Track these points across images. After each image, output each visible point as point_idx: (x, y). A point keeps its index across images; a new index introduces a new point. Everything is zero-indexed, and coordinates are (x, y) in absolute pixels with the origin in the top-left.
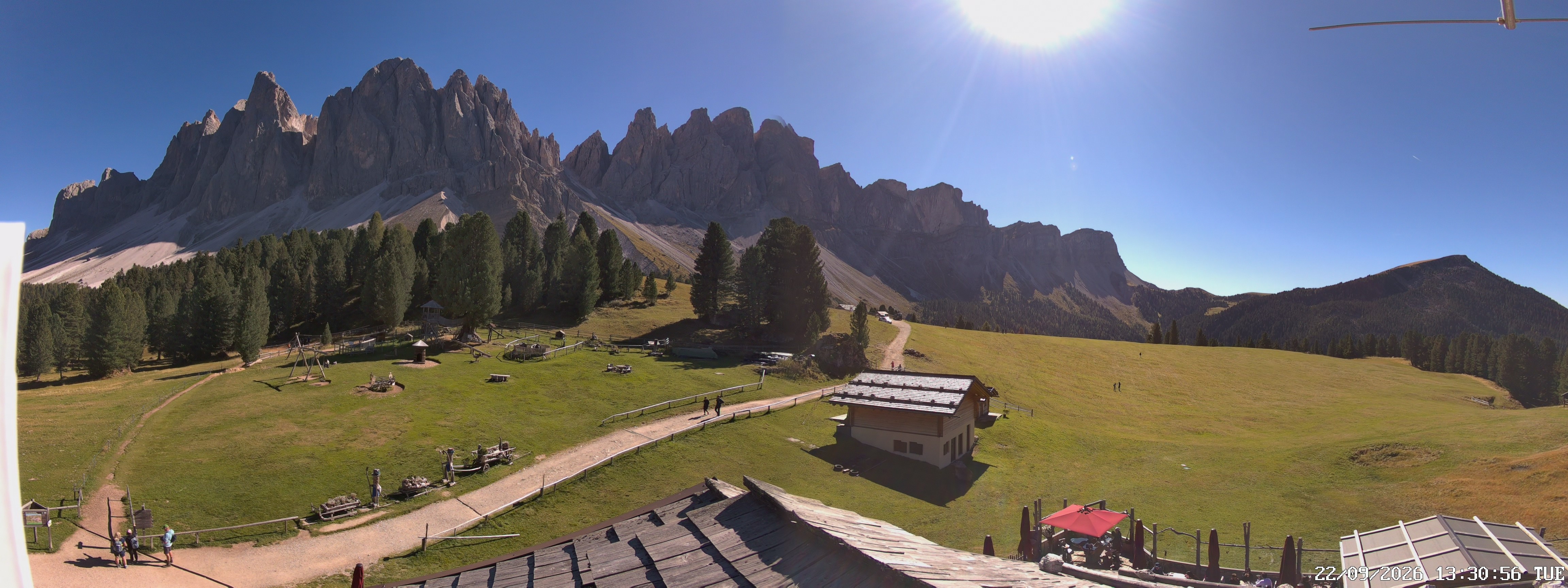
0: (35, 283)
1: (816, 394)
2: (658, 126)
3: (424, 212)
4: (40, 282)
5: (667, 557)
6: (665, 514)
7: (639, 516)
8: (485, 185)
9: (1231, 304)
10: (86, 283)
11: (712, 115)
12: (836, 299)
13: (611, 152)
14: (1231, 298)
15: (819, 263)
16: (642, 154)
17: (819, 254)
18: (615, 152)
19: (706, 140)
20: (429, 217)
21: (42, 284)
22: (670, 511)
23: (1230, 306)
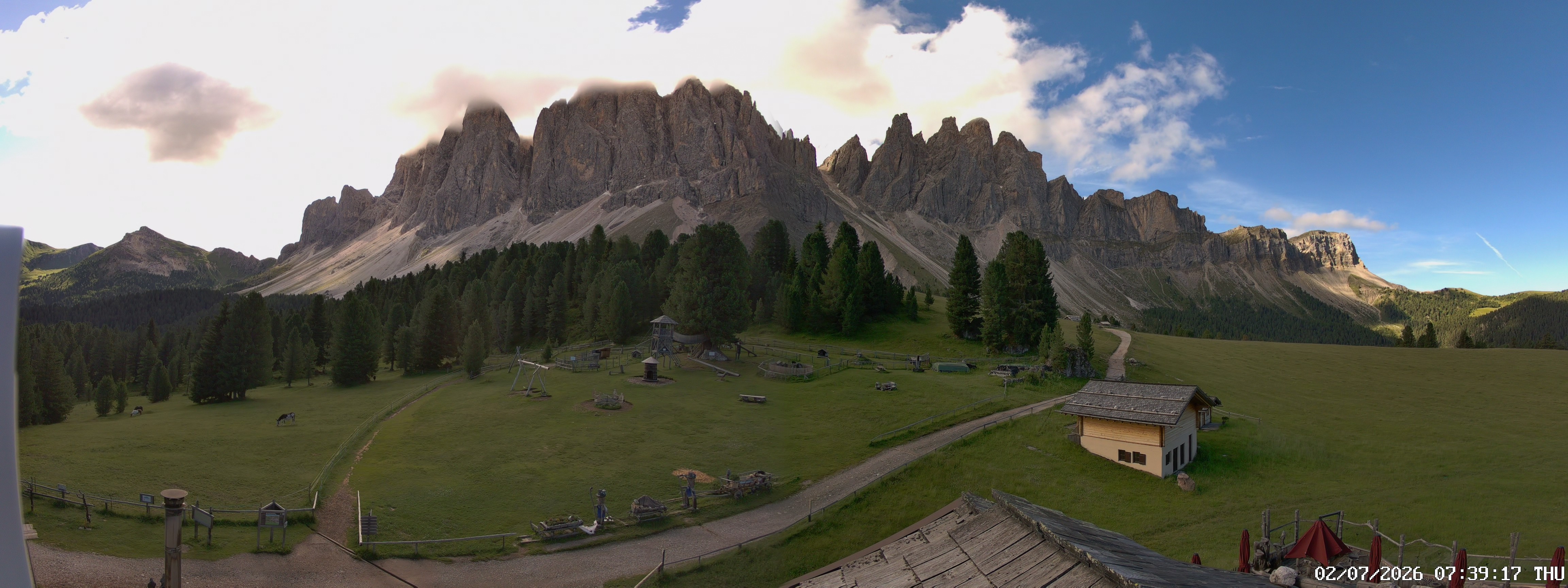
0: (289, 294)
1: (1050, 403)
2: (914, 133)
3: (651, 223)
4: (292, 293)
5: (933, 575)
6: (929, 532)
7: (906, 536)
8: (726, 193)
9: (1504, 304)
10: (331, 295)
11: (960, 125)
12: (1064, 310)
13: (870, 159)
14: (1502, 298)
15: (1048, 276)
16: (900, 162)
17: (1049, 267)
18: (874, 158)
19: (956, 151)
20: (658, 228)
21: (294, 295)
22: (934, 529)
23: (1502, 306)
